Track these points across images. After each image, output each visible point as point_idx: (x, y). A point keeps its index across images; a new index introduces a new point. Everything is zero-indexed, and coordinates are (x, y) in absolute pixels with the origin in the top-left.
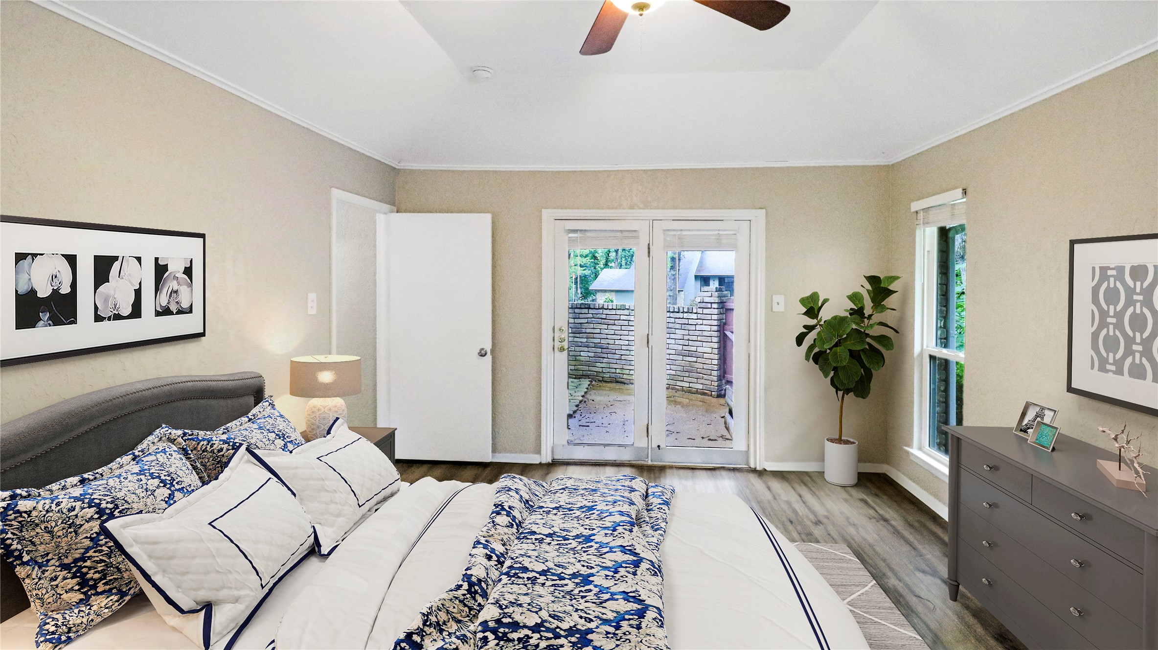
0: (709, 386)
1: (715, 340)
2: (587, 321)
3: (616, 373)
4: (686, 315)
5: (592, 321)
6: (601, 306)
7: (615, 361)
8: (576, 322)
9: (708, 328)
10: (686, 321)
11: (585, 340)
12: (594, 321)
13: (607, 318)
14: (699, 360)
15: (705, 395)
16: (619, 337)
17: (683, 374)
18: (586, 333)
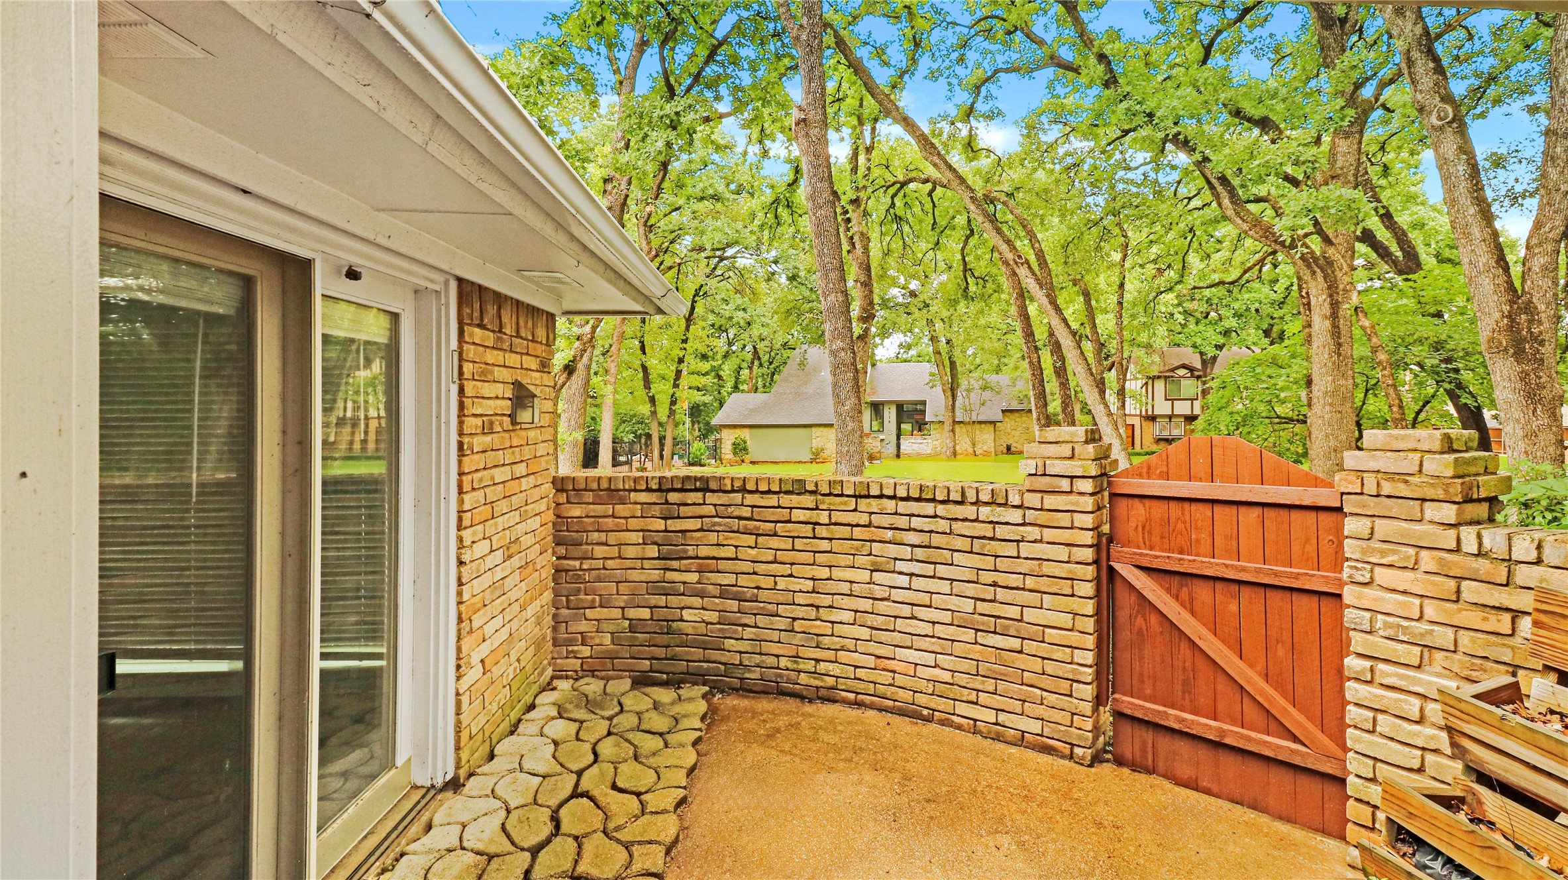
0: (1063, 728)
1: (1088, 589)
2: (699, 526)
3: (778, 668)
4: (985, 512)
5: (715, 524)
6: (737, 484)
7: (775, 636)
8: (669, 528)
9: (1062, 553)
10: (987, 530)
11: (693, 577)
12: (720, 524)
13: (756, 517)
14: (1029, 647)
15: (1049, 754)
16: (786, 570)
17: (977, 683)
18: (697, 558)
